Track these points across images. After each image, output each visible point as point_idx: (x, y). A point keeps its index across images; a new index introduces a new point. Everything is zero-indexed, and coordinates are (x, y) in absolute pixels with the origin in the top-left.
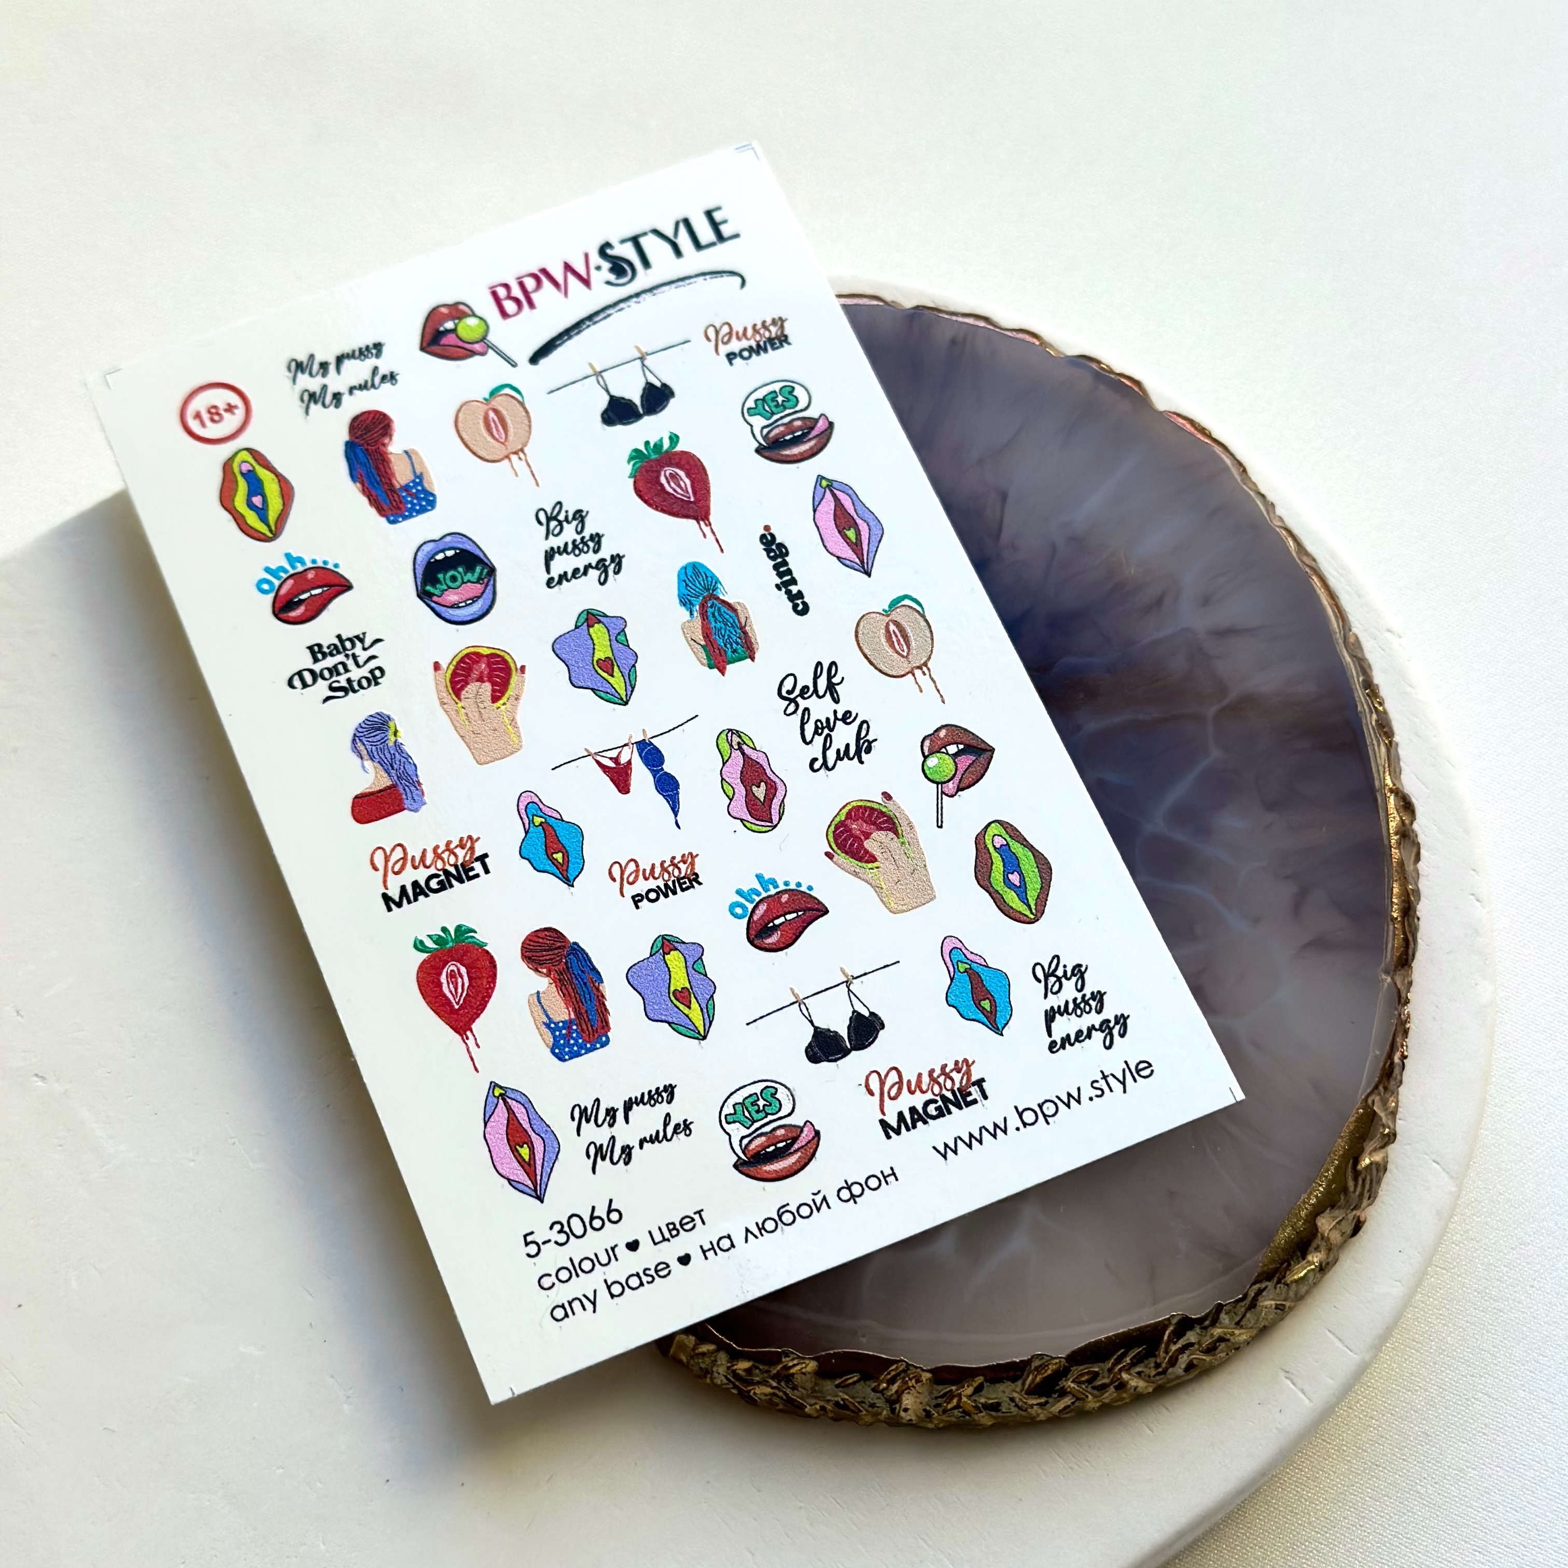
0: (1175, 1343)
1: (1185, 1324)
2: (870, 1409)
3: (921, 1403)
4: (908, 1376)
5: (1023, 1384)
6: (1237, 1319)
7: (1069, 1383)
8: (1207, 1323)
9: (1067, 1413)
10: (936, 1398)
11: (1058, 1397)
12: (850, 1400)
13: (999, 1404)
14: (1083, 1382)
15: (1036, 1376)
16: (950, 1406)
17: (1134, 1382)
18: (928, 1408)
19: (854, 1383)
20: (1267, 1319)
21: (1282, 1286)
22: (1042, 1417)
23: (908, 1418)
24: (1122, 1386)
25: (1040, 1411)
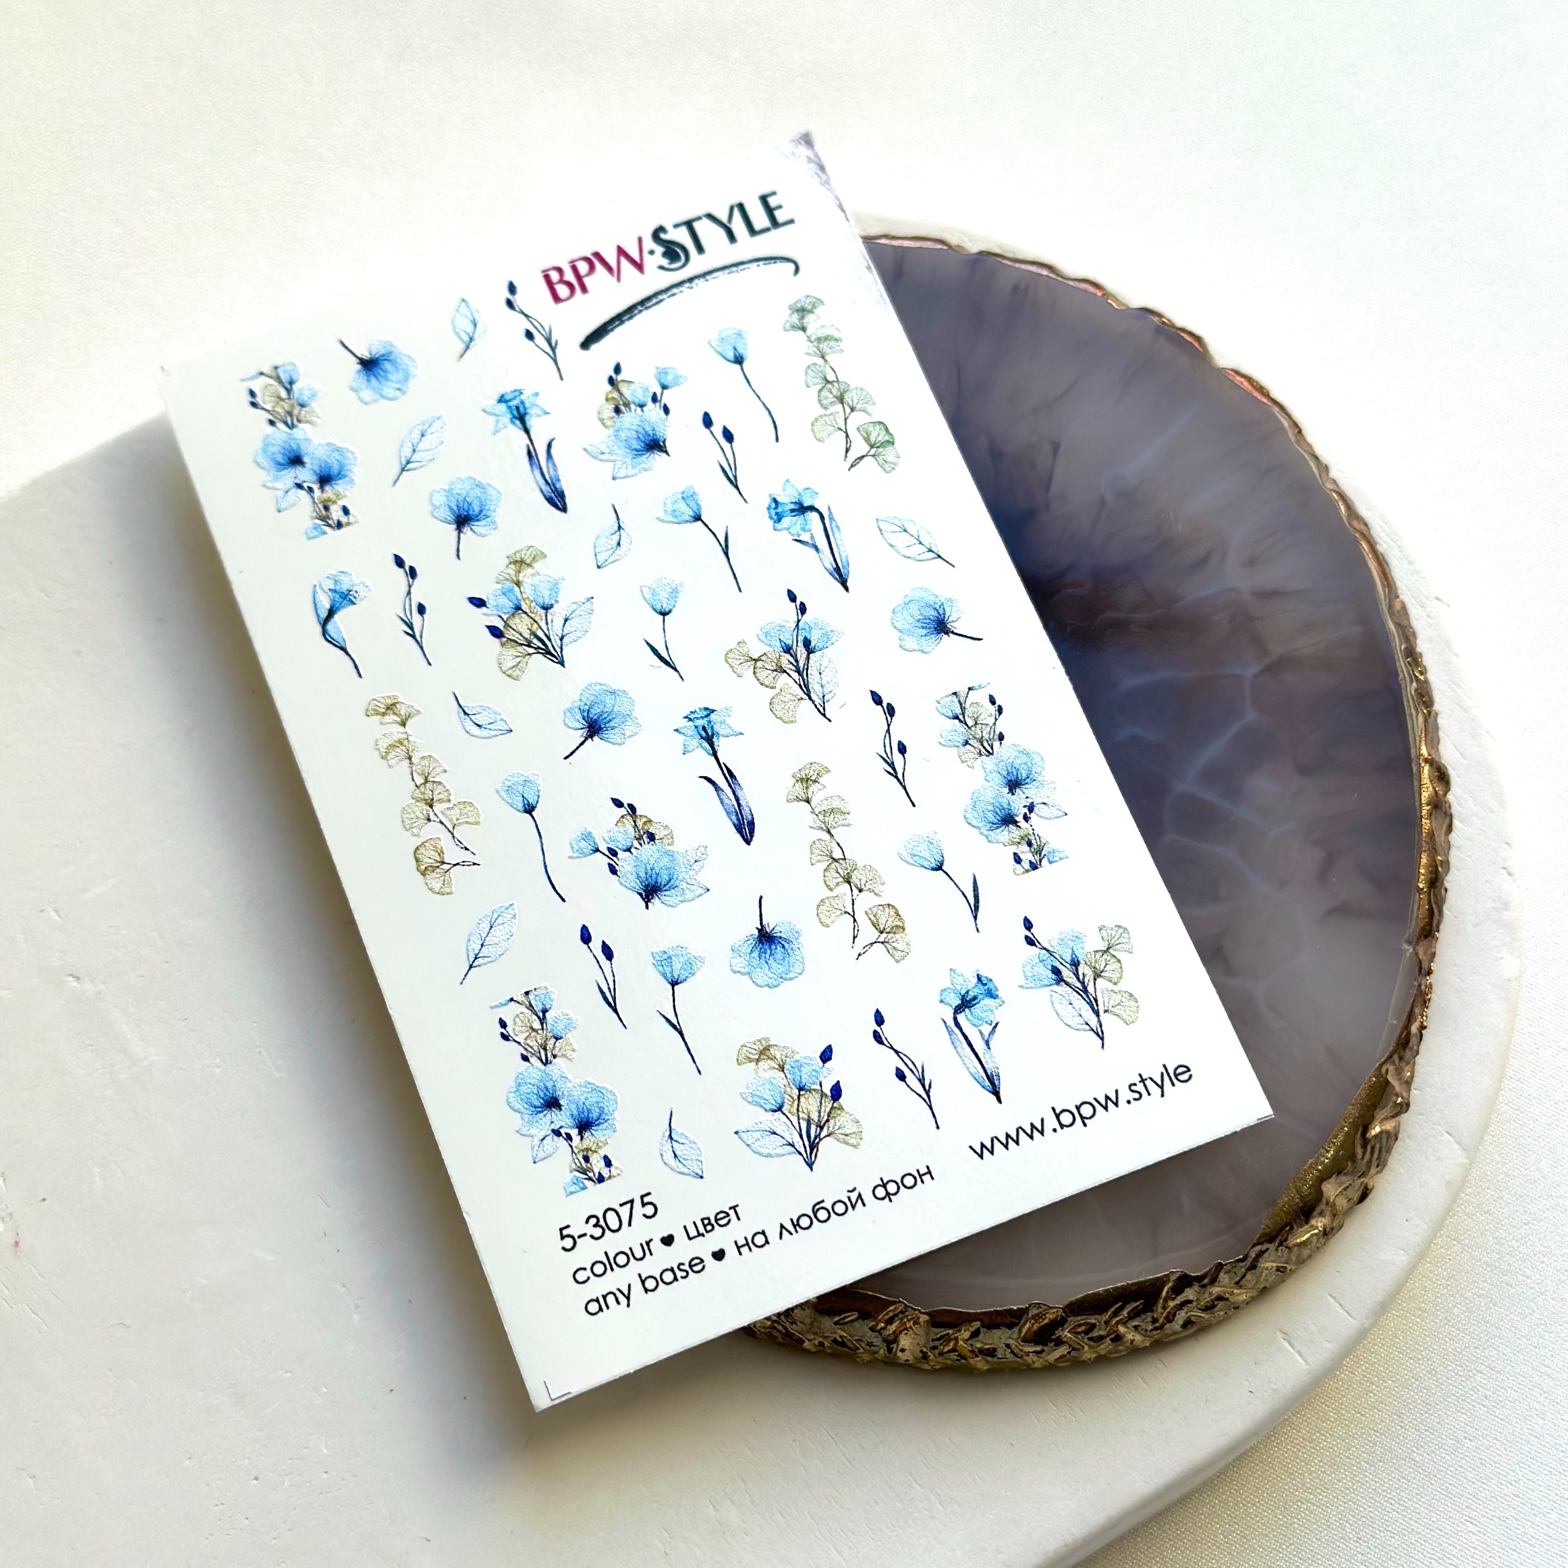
0: (1173, 1299)
1: (1184, 1281)
2: (868, 1348)
3: (918, 1344)
4: (907, 1316)
5: (1020, 1331)
6: (1237, 1279)
7: (1066, 1333)
8: (1206, 1281)
9: (1063, 1362)
10: (933, 1340)
11: (1055, 1345)
12: (849, 1337)
13: (995, 1350)
14: (1079, 1333)
15: (1033, 1324)
16: (946, 1349)
17: (1130, 1336)
18: (925, 1350)
19: (852, 1321)
20: (1267, 1280)
21: (1284, 1248)
22: (1037, 1365)
23: (906, 1358)
24: (1118, 1338)
25: (1035, 1359)
